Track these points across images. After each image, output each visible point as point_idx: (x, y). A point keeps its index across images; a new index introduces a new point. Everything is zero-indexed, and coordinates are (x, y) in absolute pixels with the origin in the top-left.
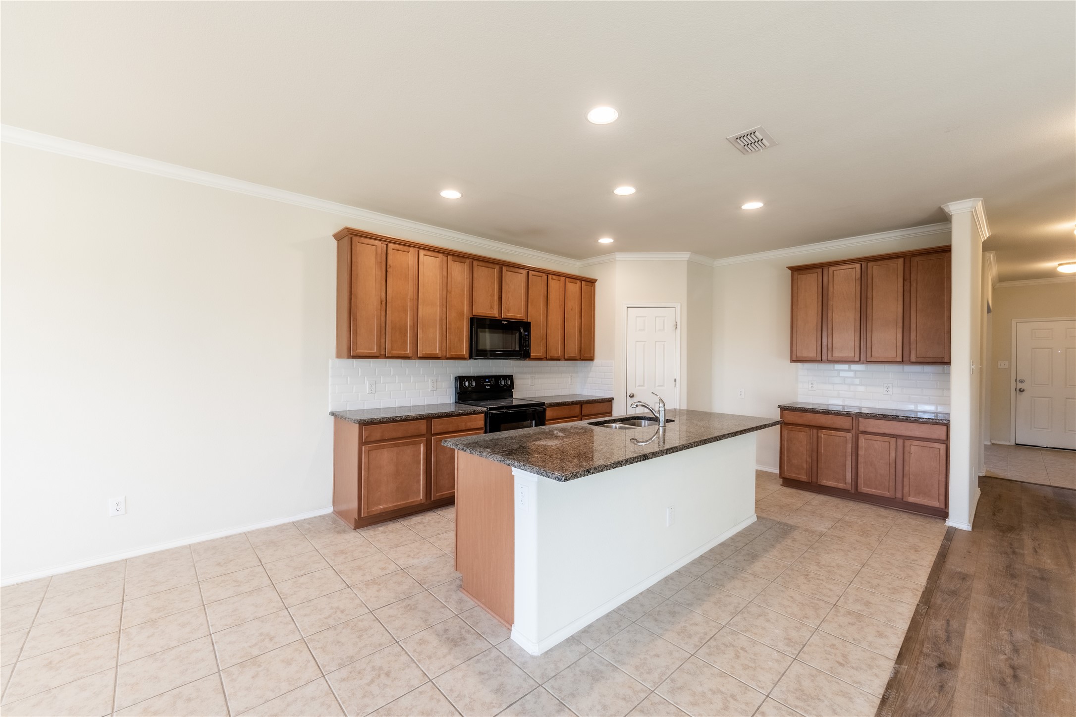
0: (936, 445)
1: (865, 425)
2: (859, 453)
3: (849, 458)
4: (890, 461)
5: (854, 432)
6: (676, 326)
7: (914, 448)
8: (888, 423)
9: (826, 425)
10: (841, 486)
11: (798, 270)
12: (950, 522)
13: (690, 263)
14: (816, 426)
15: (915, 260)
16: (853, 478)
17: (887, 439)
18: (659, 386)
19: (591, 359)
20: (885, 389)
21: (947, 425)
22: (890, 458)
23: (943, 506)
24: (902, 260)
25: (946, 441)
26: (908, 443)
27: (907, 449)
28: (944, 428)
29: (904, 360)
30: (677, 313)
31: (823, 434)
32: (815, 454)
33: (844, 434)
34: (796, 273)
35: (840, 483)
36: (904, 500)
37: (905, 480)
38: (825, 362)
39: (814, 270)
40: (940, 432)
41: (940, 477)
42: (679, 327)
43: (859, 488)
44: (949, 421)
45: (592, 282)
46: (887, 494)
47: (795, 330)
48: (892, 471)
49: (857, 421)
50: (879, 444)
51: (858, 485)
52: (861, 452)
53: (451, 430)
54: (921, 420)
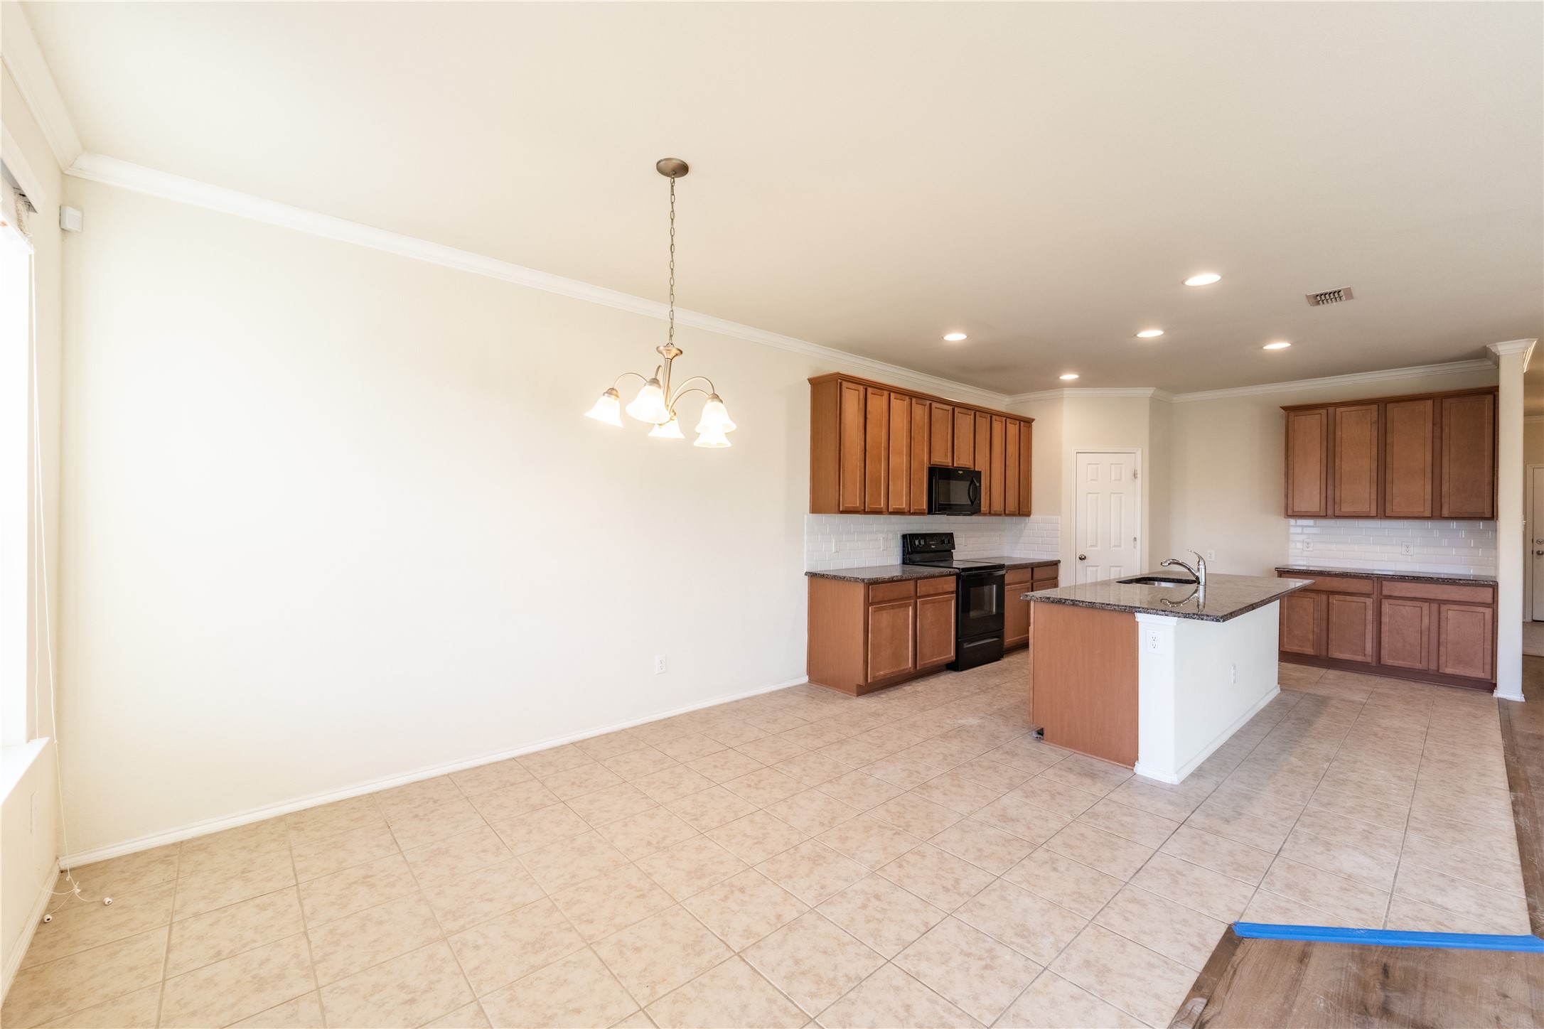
0: (1481, 609)
1: (1388, 588)
2: (1382, 620)
3: (1369, 627)
4: (1423, 628)
5: (1374, 596)
6: (1135, 475)
7: (1451, 614)
8: (1420, 586)
9: (1339, 590)
10: (1359, 658)
11: (1293, 410)
12: (1499, 693)
13: (1152, 399)
14: (1327, 591)
15: (1447, 402)
16: (1375, 649)
17: (1418, 604)
18: (1115, 546)
19: (1028, 514)
20: (1404, 548)
21: (1494, 587)
22: (1423, 625)
23: (1489, 677)
24: (1430, 403)
25: (1493, 604)
26: (1444, 608)
27: (1443, 614)
28: (1490, 590)
29: (1434, 515)
30: (1138, 459)
31: (1335, 600)
32: (1324, 623)
33: (1362, 599)
34: (1292, 414)
35: (1358, 655)
36: (1440, 671)
37: (1441, 648)
38: (1331, 518)
39: (1316, 411)
40: (1486, 595)
41: (1486, 643)
42: (1139, 476)
43: (1382, 660)
44: (1497, 583)
45: (1028, 422)
46: (1418, 666)
47: (1290, 481)
48: (1425, 639)
49: (1379, 585)
50: (1407, 610)
51: (1382, 656)
52: (1385, 619)
53: (932, 592)
54: (1461, 582)
